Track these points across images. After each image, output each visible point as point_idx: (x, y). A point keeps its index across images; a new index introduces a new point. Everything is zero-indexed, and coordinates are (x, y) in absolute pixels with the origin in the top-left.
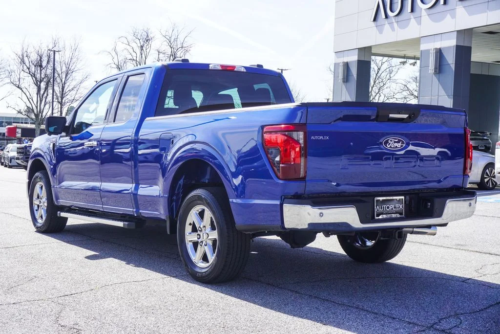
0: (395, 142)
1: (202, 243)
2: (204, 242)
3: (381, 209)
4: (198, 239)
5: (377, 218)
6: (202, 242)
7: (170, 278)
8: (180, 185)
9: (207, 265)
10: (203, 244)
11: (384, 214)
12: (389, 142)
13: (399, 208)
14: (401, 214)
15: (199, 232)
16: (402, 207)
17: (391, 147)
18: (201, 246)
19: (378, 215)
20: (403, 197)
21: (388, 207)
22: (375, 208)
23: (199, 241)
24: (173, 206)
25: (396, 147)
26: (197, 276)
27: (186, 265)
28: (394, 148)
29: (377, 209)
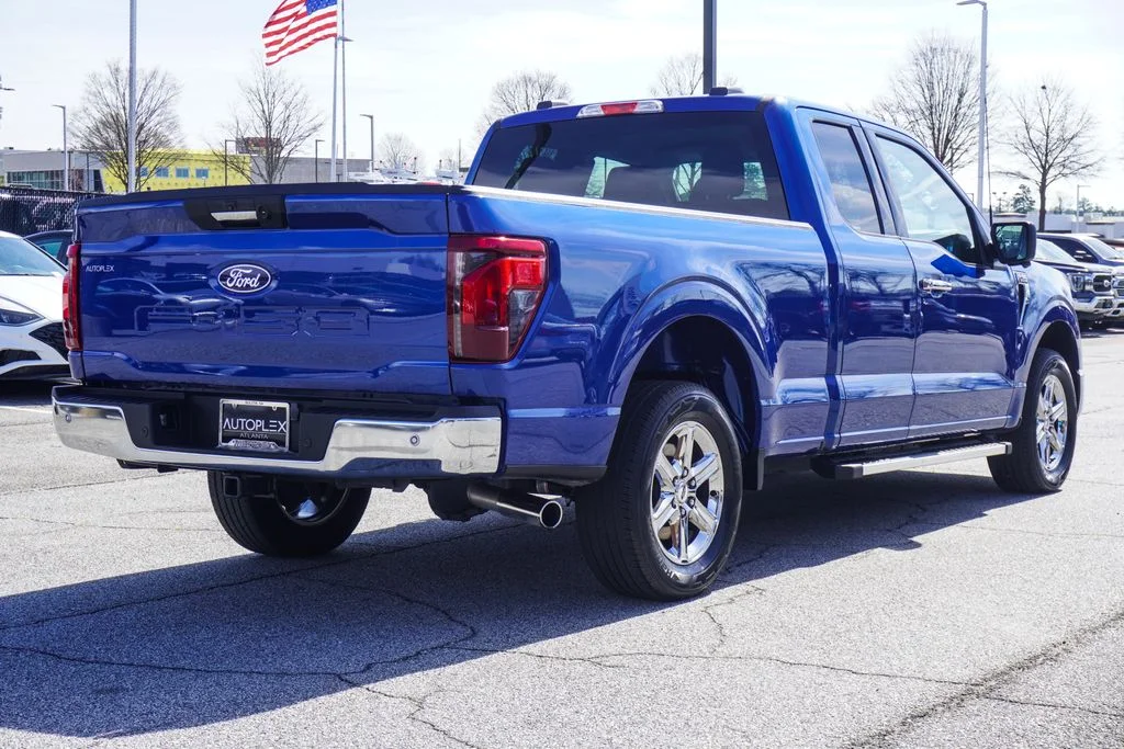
0: (244, 276)
3: (235, 426)
5: (224, 444)
11: (242, 438)
12: (232, 275)
13: (277, 428)
14: (281, 443)
16: (285, 427)
17: (235, 287)
19: (226, 439)
20: (285, 405)
21: (250, 425)
22: (221, 421)
25: (248, 286)
28: (242, 288)
29: (225, 424)
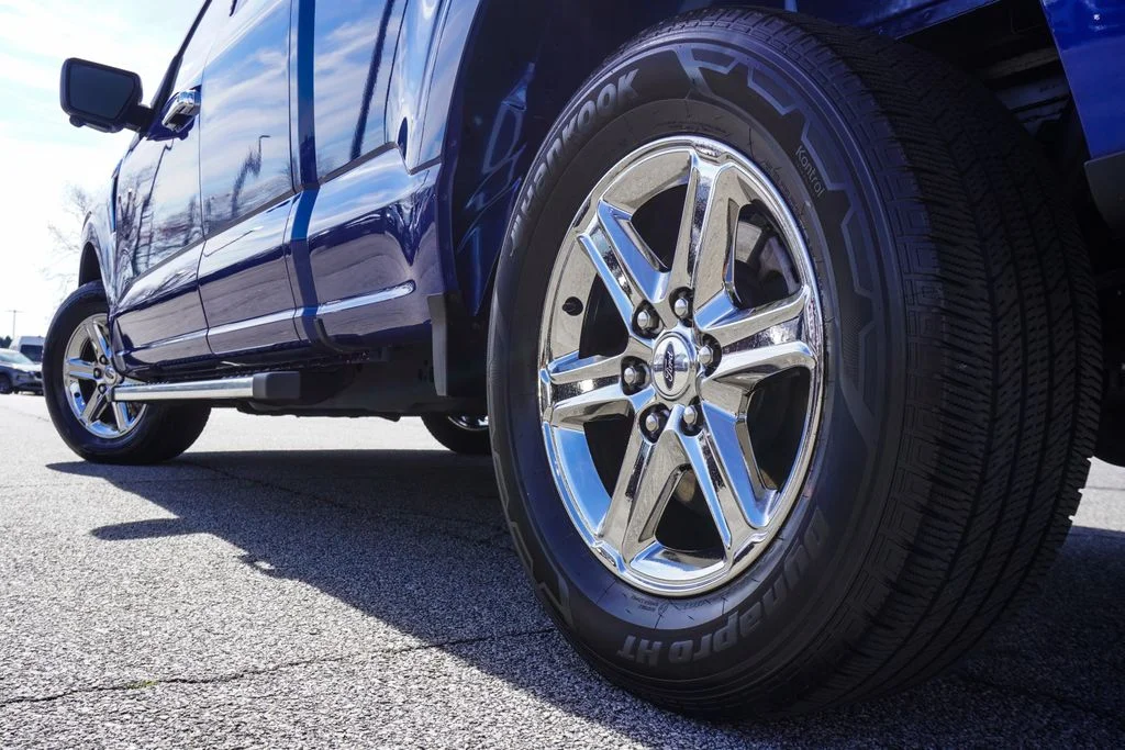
1: (663, 420)
2: (679, 411)
4: (629, 389)
6: (660, 410)
7: (431, 656)
8: (510, 118)
9: (714, 572)
10: (671, 425)
15: (635, 347)
18: (654, 437)
23: (640, 403)
24: (470, 243)
26: (625, 652)
27: (542, 574)
